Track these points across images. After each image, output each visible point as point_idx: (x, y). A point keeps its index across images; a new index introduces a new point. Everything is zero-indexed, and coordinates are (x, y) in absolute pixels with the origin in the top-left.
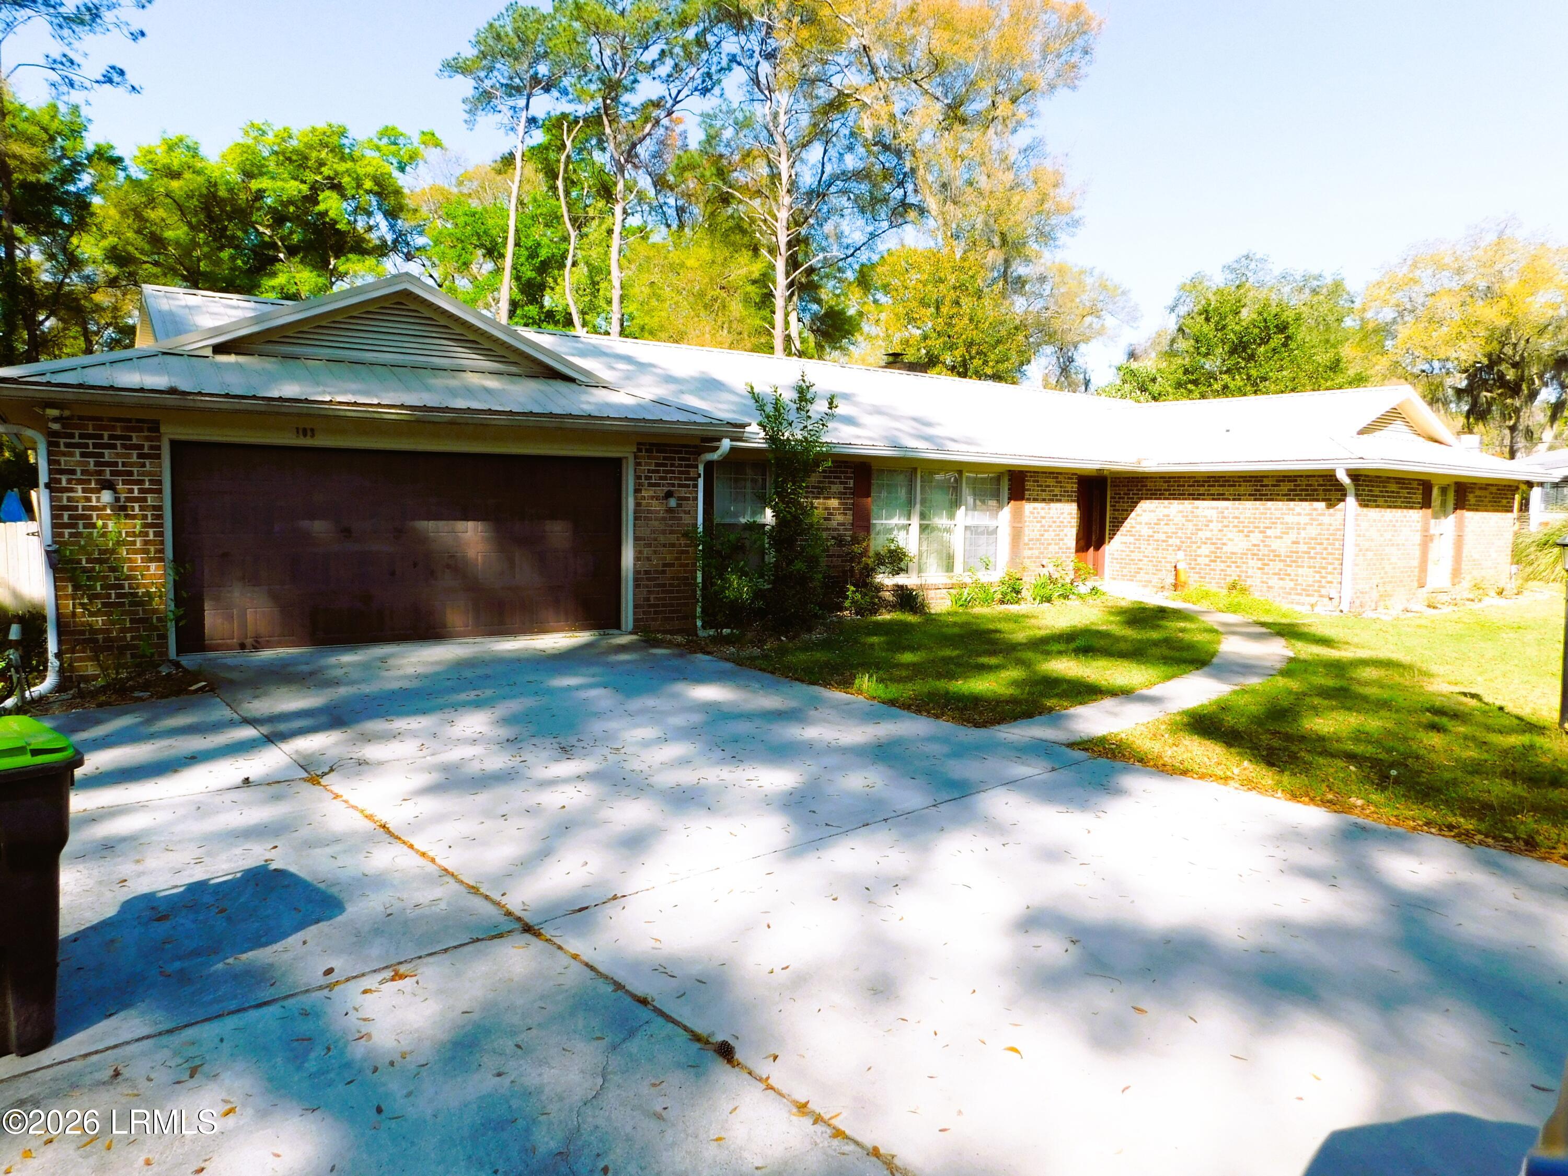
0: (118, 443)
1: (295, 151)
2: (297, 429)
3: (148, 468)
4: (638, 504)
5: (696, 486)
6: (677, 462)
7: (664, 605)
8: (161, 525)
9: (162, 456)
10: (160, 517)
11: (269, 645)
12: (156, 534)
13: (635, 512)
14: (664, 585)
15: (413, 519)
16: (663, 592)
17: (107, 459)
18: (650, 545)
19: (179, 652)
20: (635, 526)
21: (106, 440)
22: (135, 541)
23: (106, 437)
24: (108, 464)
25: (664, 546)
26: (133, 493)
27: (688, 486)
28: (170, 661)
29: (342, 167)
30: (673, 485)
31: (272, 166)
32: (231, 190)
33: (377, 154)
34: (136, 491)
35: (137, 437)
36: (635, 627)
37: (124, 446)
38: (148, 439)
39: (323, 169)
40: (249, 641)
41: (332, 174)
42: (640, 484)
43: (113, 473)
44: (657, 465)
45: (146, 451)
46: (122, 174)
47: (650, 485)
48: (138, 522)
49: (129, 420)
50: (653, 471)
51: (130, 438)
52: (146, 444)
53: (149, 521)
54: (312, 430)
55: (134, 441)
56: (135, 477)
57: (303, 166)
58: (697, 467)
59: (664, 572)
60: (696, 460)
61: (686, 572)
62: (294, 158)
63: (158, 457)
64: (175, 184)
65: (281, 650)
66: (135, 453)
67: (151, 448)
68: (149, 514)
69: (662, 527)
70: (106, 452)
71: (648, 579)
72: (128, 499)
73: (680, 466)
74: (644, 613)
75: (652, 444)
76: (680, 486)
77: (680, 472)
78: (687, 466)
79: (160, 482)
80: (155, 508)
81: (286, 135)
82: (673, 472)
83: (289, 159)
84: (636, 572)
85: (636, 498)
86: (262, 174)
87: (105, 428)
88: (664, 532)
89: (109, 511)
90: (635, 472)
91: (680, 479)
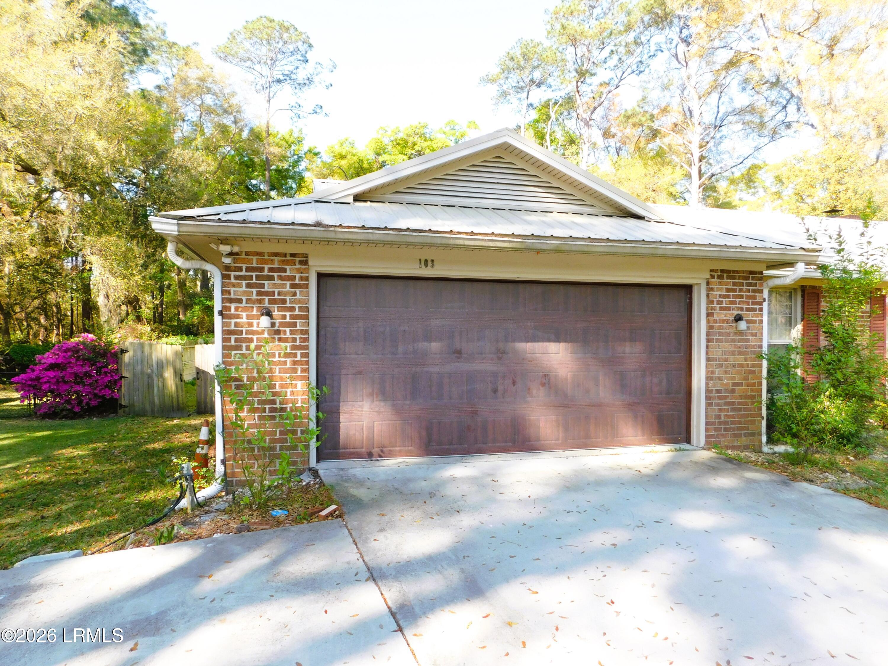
0: (276, 274)
1: (402, 139)
2: (420, 260)
3: (298, 297)
4: (710, 327)
5: (761, 310)
6: (745, 288)
7: (733, 423)
8: (307, 348)
9: (310, 286)
10: (306, 340)
11: (391, 454)
12: (302, 355)
13: (708, 334)
14: (733, 403)
15: (514, 341)
16: (733, 410)
17: (266, 289)
18: (721, 366)
19: (319, 459)
20: (707, 347)
21: (266, 273)
22: (286, 362)
23: (266, 270)
24: (267, 293)
25: (734, 366)
26: (285, 318)
27: (754, 310)
28: (310, 469)
29: (425, 144)
30: (742, 309)
31: (390, 148)
32: (369, 164)
33: (444, 136)
34: (288, 317)
35: (290, 269)
36: (707, 443)
37: (280, 278)
38: (299, 271)
39: (415, 147)
40: (376, 450)
41: (420, 149)
42: (713, 309)
43: (271, 302)
44: (728, 290)
45: (297, 281)
46: (319, 160)
47: (721, 309)
48: (288, 345)
49: (285, 255)
50: (725, 296)
51: (285, 270)
52: (298, 276)
53: (298, 343)
54: (432, 261)
55: (288, 273)
56: (288, 305)
57: (405, 147)
58: (761, 291)
59: (733, 391)
60: (761, 285)
61: (752, 391)
62: (401, 142)
63: (307, 286)
64: (344, 163)
65: (401, 459)
66: (288, 283)
67: (301, 278)
68: (298, 337)
69: (732, 349)
70: (266, 283)
71: (720, 398)
72: (282, 324)
73: (748, 291)
74: (716, 430)
75: (722, 271)
76: (748, 310)
77: (748, 297)
78: (754, 291)
79: (307, 309)
80: (303, 332)
81: (397, 131)
82: (741, 297)
83: (398, 144)
84: (708, 391)
85: (708, 321)
86: (385, 153)
87: (265, 262)
88: (733, 353)
89: (266, 335)
90: (708, 296)
91: (748, 303)
